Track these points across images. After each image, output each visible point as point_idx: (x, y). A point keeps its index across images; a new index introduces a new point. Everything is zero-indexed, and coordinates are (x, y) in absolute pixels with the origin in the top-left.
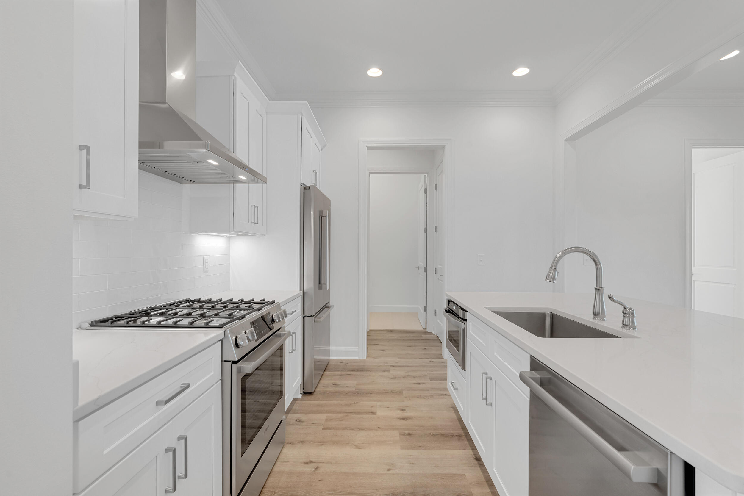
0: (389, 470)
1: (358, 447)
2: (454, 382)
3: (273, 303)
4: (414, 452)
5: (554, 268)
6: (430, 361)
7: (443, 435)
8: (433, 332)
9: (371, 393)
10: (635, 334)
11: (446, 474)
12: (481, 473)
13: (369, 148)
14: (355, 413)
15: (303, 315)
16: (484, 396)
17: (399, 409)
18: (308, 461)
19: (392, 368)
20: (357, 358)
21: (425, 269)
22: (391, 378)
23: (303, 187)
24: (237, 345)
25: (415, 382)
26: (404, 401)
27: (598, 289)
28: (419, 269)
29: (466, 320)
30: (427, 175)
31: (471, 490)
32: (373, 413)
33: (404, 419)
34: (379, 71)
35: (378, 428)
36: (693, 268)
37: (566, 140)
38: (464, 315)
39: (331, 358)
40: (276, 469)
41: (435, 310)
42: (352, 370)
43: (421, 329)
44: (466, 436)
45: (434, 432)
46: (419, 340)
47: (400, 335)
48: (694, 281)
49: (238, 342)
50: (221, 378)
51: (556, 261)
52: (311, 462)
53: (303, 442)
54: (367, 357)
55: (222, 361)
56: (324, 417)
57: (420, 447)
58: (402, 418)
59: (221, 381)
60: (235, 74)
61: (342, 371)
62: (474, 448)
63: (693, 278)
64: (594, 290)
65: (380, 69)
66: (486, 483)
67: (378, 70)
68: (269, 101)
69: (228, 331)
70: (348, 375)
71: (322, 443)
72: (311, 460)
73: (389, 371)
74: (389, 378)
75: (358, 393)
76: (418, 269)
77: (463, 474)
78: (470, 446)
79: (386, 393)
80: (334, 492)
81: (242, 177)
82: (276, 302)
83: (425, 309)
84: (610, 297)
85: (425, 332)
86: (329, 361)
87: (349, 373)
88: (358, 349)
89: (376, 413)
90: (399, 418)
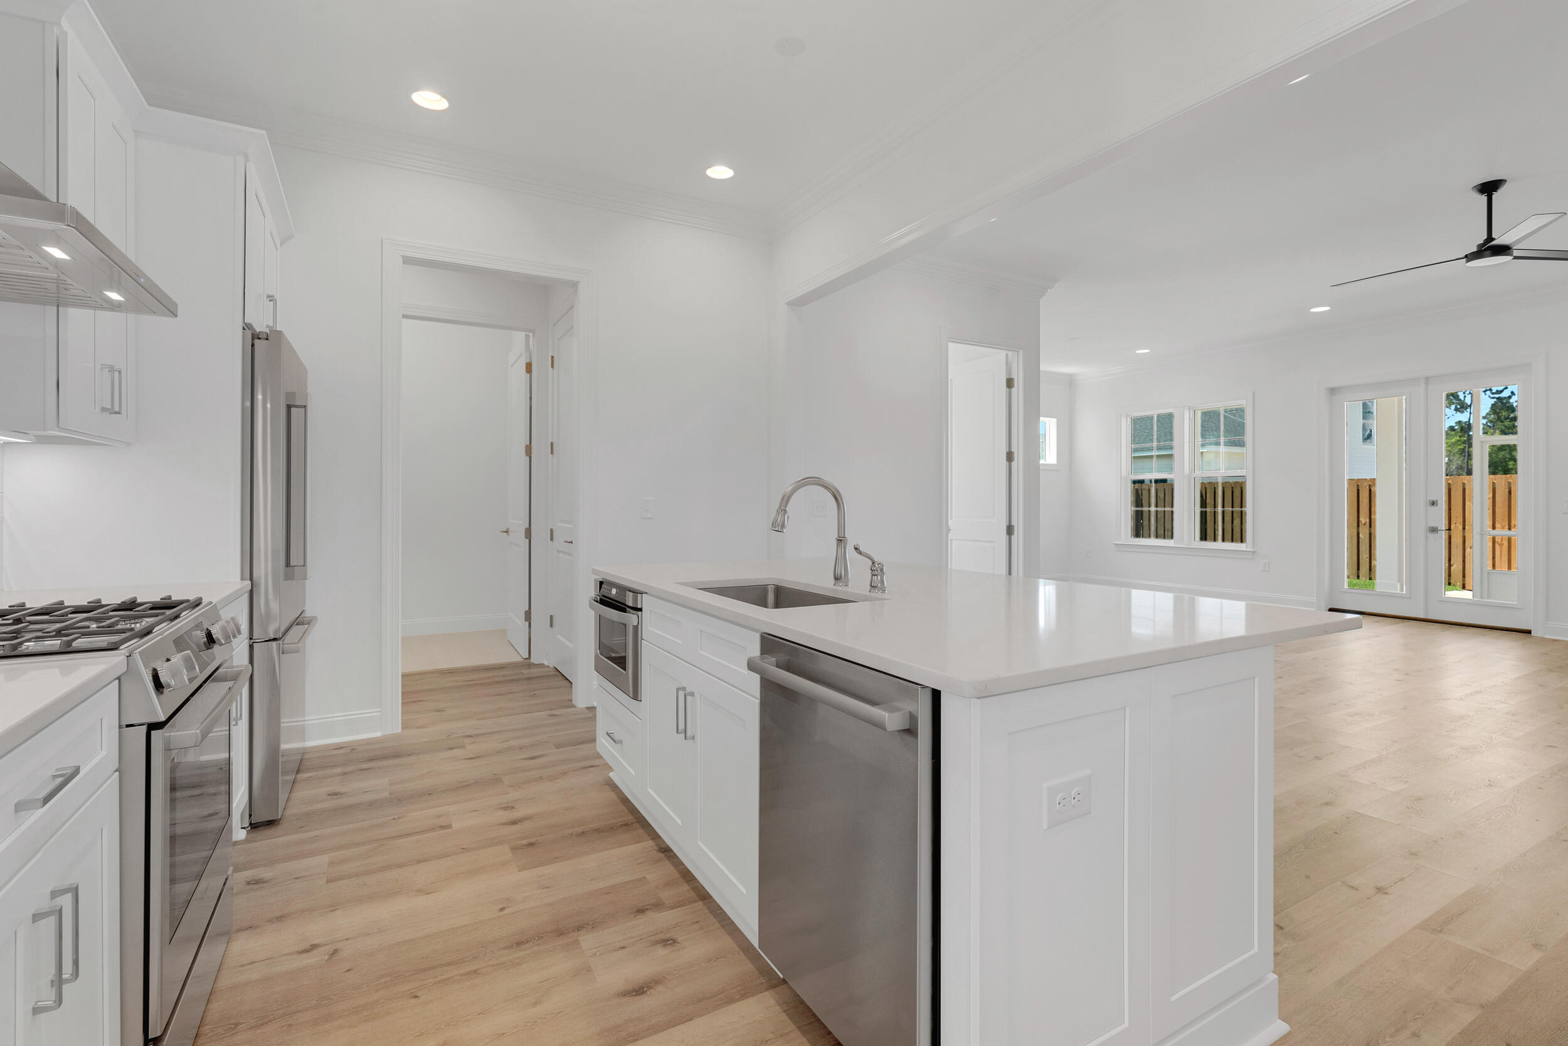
0: (502, 909)
1: (424, 892)
2: (613, 733)
3: (198, 605)
4: (548, 870)
5: (783, 510)
6: (550, 716)
7: (598, 831)
8: (546, 663)
9: (430, 794)
10: (886, 597)
11: (613, 886)
12: (672, 868)
13: (407, 260)
14: (401, 836)
15: (251, 639)
16: (681, 727)
17: (501, 808)
18: (306, 946)
19: (467, 741)
20: (378, 734)
21: (528, 533)
22: (471, 759)
23: (249, 333)
24: (158, 685)
25: (524, 756)
26: (508, 793)
27: (841, 540)
28: (510, 534)
29: (640, 610)
30: (531, 334)
31: (659, 896)
32: (443, 827)
33: (514, 823)
34: (441, 99)
35: (460, 850)
36: (950, 521)
37: (789, 304)
38: (635, 600)
39: (310, 743)
40: (223, 983)
41: (551, 617)
42: (371, 760)
43: (518, 659)
44: (638, 822)
45: (579, 830)
46: (517, 680)
47: (471, 677)
48: (951, 540)
49: (161, 680)
50: (116, 766)
51: (786, 499)
52: (314, 947)
53: (280, 918)
54: (403, 728)
55: (120, 727)
56: (325, 859)
57: (557, 859)
58: (511, 822)
59: (117, 773)
60: (64, 23)
61: (344, 765)
62: (654, 836)
63: (950, 536)
64: (835, 542)
65: (444, 96)
66: (682, 879)
67: (439, 97)
68: (147, 106)
69: (137, 656)
70: (362, 770)
71: (333, 907)
72: (316, 942)
73: (463, 747)
74: (466, 759)
75: (399, 800)
76: (508, 535)
77: (642, 878)
78: (649, 835)
79: (463, 787)
80: (389, 979)
81: (114, 296)
82: (205, 602)
83: (528, 616)
84: (856, 549)
85: (527, 663)
86: (304, 752)
87: (365, 766)
88: (379, 714)
89: (451, 825)
90: (503, 824)
